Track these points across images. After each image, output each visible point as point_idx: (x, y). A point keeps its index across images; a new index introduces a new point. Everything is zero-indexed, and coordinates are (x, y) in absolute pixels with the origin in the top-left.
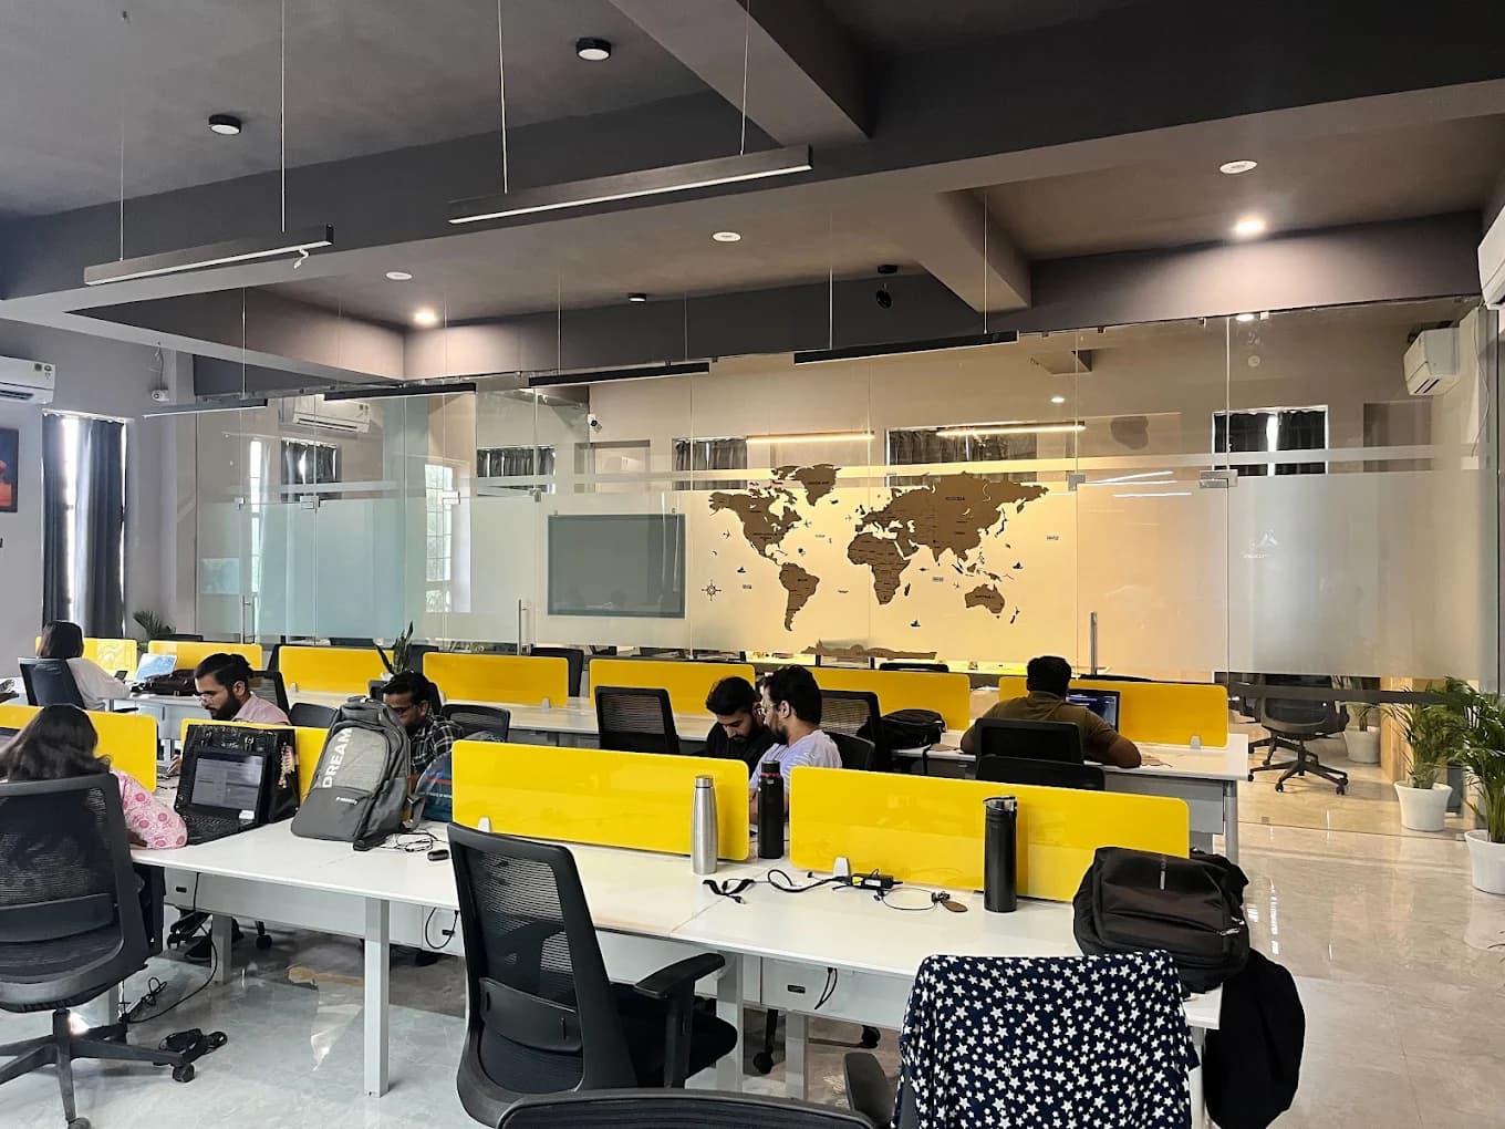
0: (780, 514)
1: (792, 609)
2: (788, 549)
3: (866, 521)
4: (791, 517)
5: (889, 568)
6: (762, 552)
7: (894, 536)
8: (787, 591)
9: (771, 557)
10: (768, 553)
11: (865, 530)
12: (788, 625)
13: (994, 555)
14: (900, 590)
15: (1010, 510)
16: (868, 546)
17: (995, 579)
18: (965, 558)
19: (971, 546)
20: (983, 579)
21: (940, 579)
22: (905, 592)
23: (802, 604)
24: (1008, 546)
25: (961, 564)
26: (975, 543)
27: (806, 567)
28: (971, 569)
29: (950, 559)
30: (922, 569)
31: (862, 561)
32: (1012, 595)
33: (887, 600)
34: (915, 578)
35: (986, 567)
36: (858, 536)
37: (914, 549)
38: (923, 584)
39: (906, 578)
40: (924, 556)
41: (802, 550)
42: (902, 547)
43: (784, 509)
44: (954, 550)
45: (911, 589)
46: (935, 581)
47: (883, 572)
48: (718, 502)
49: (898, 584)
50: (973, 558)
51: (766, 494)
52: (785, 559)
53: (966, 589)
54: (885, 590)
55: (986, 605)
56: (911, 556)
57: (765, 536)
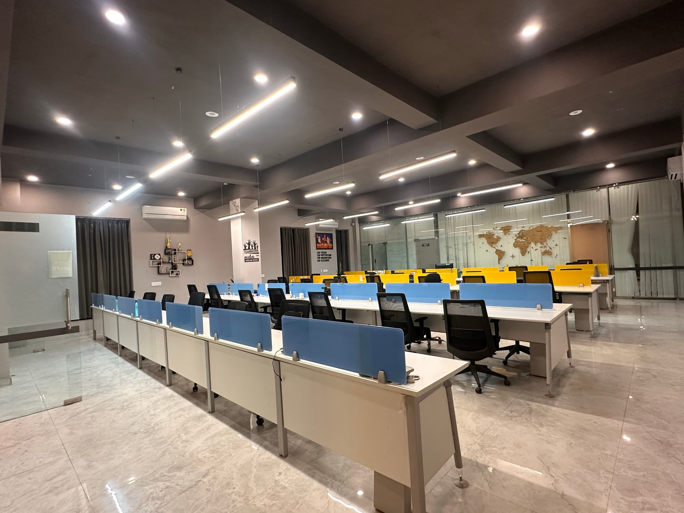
0: (496, 237)
1: (499, 259)
2: (498, 246)
3: (517, 238)
4: (499, 239)
5: (524, 248)
6: (492, 246)
7: (524, 240)
8: (497, 256)
9: (494, 247)
10: (493, 246)
11: (517, 240)
12: (499, 263)
13: (550, 243)
14: (527, 253)
15: (554, 233)
16: (518, 243)
17: (550, 248)
18: (543, 244)
19: (544, 242)
20: (548, 248)
21: (537, 249)
22: (528, 253)
23: (502, 258)
24: (553, 241)
25: (542, 246)
26: (546, 241)
27: (502, 249)
28: (545, 247)
29: (539, 245)
30: (532, 248)
31: (517, 247)
32: (555, 251)
33: (524, 255)
34: (531, 250)
35: (548, 246)
36: (515, 241)
37: (530, 243)
38: (533, 251)
39: (529, 249)
40: (533, 245)
41: (501, 246)
42: (527, 243)
43: (497, 236)
44: (540, 243)
45: (530, 252)
46: (535, 250)
47: (522, 249)
48: (481, 236)
49: (526, 251)
50: (545, 245)
51: (492, 233)
52: (497, 248)
53: (543, 251)
54: (523, 253)
55: (548, 255)
56: (529, 245)
57: (493, 243)
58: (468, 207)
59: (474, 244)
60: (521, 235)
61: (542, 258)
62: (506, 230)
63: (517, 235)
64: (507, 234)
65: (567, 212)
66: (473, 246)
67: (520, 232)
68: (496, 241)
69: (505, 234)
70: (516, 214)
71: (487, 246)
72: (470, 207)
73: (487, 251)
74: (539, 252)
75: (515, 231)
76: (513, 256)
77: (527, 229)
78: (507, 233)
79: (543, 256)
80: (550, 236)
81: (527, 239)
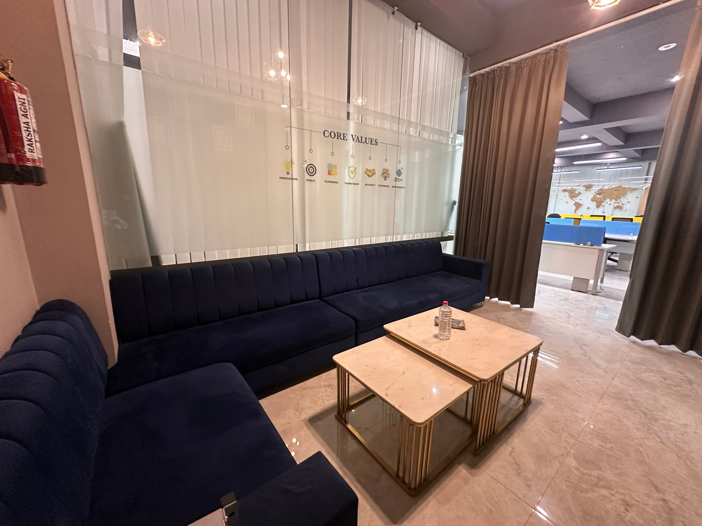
1: (576, 209)
2: (577, 200)
3: (596, 194)
4: (580, 193)
6: (572, 199)
7: (602, 197)
8: (576, 207)
11: (596, 196)
12: (575, 212)
13: (623, 200)
14: (601, 206)
15: (629, 192)
16: (595, 199)
17: (623, 204)
18: (617, 201)
19: (619, 199)
20: (620, 204)
21: (611, 204)
22: (603, 206)
23: (578, 209)
24: (627, 199)
25: (616, 202)
26: (620, 198)
27: (580, 202)
28: (618, 203)
29: (614, 201)
30: (607, 203)
31: (594, 201)
32: (626, 207)
33: (598, 208)
34: (605, 204)
35: (621, 202)
36: (593, 197)
37: (606, 199)
38: (607, 205)
39: (603, 204)
40: (608, 200)
41: (581, 199)
42: (603, 199)
43: (579, 192)
44: (615, 199)
45: (604, 206)
46: (609, 205)
47: (598, 203)
48: (564, 191)
49: (601, 205)
50: (619, 201)
51: (575, 189)
52: (576, 201)
53: (615, 206)
54: (598, 206)
55: (619, 209)
56: (605, 200)
57: (573, 197)
58: (559, 167)
59: (557, 197)
60: (600, 192)
61: (613, 211)
62: (588, 187)
63: (597, 192)
64: (588, 191)
65: (646, 176)
66: (556, 198)
67: (600, 190)
68: (577, 195)
69: (586, 191)
70: (599, 175)
71: (568, 198)
72: (560, 167)
73: (567, 202)
74: (612, 207)
75: (595, 189)
76: (588, 208)
77: (606, 187)
78: (588, 189)
79: (614, 210)
80: (624, 195)
81: (605, 195)
